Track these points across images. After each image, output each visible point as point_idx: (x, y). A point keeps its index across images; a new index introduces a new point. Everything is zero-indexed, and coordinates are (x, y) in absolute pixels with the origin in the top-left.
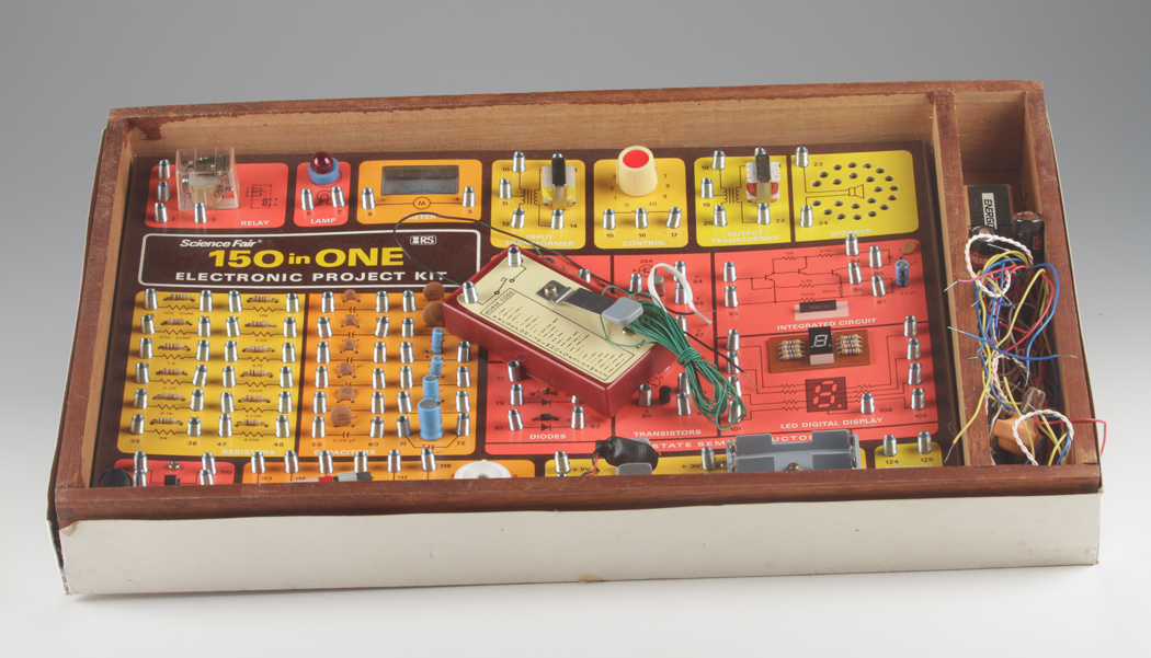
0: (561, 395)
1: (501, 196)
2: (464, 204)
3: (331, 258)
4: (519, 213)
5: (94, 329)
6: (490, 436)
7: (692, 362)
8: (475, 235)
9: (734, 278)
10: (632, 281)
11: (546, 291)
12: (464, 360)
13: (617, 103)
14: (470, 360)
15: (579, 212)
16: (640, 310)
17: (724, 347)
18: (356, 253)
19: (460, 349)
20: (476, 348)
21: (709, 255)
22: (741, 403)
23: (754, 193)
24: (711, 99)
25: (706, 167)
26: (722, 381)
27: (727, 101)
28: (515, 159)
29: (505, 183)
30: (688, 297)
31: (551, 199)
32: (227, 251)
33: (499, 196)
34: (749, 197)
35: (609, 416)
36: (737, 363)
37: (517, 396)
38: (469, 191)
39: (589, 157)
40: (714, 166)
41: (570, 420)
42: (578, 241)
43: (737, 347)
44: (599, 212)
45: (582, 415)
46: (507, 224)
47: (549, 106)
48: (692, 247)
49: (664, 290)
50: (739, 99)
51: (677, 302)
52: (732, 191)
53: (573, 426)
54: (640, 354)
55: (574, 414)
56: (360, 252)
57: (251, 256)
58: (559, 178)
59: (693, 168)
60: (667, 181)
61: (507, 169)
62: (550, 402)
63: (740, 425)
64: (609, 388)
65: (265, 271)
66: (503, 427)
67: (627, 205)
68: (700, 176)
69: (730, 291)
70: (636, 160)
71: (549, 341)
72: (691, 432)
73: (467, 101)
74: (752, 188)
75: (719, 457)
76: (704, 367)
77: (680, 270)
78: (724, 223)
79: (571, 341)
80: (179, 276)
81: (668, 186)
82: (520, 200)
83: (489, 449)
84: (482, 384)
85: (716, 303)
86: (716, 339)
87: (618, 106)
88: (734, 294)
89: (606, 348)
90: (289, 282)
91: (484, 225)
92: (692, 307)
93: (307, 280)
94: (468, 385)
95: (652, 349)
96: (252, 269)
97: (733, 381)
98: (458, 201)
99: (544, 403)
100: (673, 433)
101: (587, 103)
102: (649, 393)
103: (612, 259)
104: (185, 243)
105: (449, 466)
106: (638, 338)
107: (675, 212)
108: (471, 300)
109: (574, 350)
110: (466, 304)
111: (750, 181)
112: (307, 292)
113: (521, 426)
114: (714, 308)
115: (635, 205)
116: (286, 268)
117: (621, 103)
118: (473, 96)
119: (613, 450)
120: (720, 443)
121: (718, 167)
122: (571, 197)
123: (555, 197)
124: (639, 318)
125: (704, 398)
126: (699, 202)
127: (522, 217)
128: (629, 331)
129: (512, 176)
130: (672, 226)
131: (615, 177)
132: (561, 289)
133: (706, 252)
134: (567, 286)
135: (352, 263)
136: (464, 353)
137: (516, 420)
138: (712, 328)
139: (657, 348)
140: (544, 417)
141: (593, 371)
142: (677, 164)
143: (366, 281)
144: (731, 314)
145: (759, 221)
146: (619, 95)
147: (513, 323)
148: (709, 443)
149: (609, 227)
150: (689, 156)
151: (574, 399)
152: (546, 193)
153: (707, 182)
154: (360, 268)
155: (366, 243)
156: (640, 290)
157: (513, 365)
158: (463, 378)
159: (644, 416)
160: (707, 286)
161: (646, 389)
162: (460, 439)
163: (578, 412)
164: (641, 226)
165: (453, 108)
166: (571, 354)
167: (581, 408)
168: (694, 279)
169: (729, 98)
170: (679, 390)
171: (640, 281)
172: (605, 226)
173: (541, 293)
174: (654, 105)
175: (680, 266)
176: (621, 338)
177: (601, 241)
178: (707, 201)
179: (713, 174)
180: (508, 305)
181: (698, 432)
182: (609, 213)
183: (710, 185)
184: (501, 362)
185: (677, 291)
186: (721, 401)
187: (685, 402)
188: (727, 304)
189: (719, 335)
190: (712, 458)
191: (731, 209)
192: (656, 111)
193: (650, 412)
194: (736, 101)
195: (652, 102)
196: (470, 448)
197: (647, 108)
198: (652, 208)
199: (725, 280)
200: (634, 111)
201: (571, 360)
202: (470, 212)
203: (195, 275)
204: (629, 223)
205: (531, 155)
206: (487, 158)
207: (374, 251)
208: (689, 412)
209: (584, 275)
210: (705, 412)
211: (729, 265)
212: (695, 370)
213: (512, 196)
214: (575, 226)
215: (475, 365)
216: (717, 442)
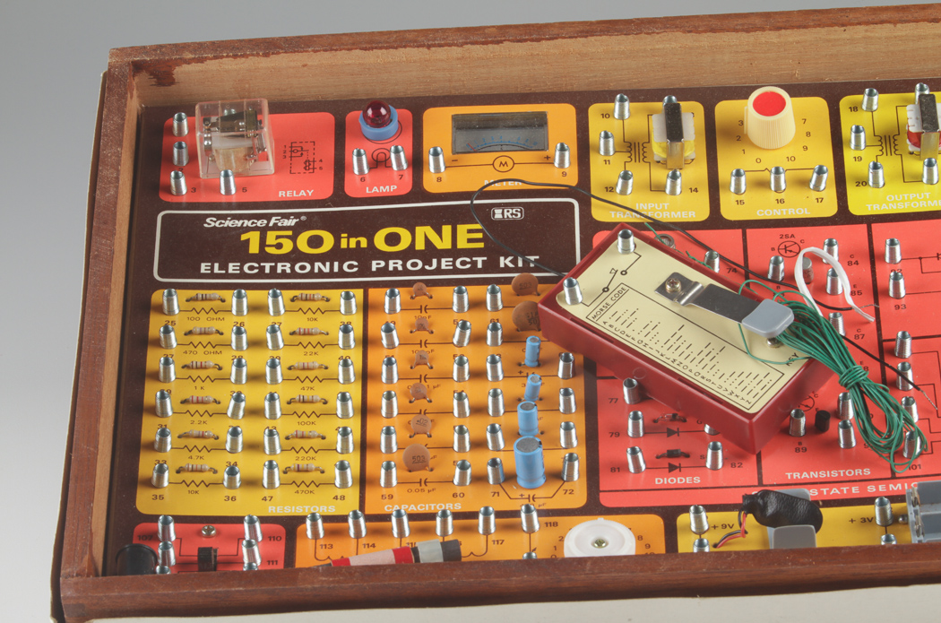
0: (691, 421)
1: (602, 153)
2: (556, 164)
3: (393, 239)
4: (626, 177)
5: (101, 353)
6: (606, 482)
7: (858, 384)
8: (571, 205)
9: (898, 258)
10: (771, 266)
11: (668, 287)
12: (566, 376)
13: (743, 30)
14: (575, 374)
15: (698, 172)
16: (790, 318)
17: (891, 352)
18: (424, 232)
19: (561, 364)
20: (580, 358)
21: (864, 227)
22: (920, 434)
23: (917, 144)
24: (860, 24)
25: (855, 108)
26: (897, 409)
27: (880, 26)
28: (617, 104)
29: (607, 136)
30: (844, 285)
31: (664, 156)
32: (263, 232)
33: (598, 151)
34: (911, 148)
35: (753, 452)
36: (910, 378)
37: (636, 427)
38: (563, 149)
39: (709, 97)
40: (864, 107)
41: (704, 457)
42: (700, 212)
43: (908, 353)
44: (725, 172)
45: (720, 452)
46: (611, 189)
47: (657, 36)
48: (844, 216)
49: (812, 277)
50: (895, 23)
51: (828, 291)
52: (888, 140)
53: (708, 465)
54: (790, 373)
55: (710, 452)
56: (429, 231)
57: (294, 238)
58: (674, 131)
59: (838, 109)
60: (807, 128)
61: (606, 115)
62: (678, 432)
63: (919, 461)
64: (754, 420)
65: (312, 259)
66: (620, 468)
67: (758, 161)
68: (848, 121)
69: (896, 278)
70: (770, 106)
71: (675, 356)
72: (858, 472)
73: (556, 31)
74: (916, 139)
75: (897, 506)
76: (873, 391)
77: (830, 252)
78: (881, 183)
79: (703, 355)
80: (204, 268)
81: (808, 134)
82: (625, 157)
83: (606, 500)
84: (590, 408)
85: (877, 293)
86: (881, 342)
87: (744, 34)
88: (902, 282)
89: (748, 365)
90: (342, 274)
91: (582, 191)
92: (850, 301)
93: (364, 270)
94: (574, 410)
95: (807, 366)
96: (294, 256)
97: (908, 404)
98: (548, 160)
99: (670, 433)
100: (834, 474)
101: (705, 31)
102: (803, 421)
103: (744, 235)
104: (211, 223)
105: (555, 524)
106: (787, 351)
107: (820, 171)
108: (574, 300)
109: (707, 368)
110: (567, 305)
111: (913, 130)
112: (366, 286)
113: (643, 467)
114: (876, 301)
115: (770, 161)
116: (336, 254)
117: (748, 31)
118: (563, 25)
119: (765, 507)
120: (896, 487)
121: (870, 109)
122: (689, 153)
123: (669, 151)
124: (789, 328)
125: (873, 428)
126: (849, 155)
127: (631, 181)
128: (775, 341)
129: (614, 126)
130: (817, 188)
131: (742, 123)
132: (688, 284)
133: (861, 223)
134: (694, 279)
135: (420, 246)
136: (566, 369)
137: (637, 461)
138: (874, 326)
139: (811, 362)
140: (672, 454)
141: (733, 397)
142: (819, 105)
143: (439, 271)
144: (898, 307)
145: (925, 180)
146: (745, 21)
147: (628, 331)
148: (882, 488)
149: (738, 191)
150: (833, 94)
151: (707, 428)
152: (658, 146)
153: (858, 131)
154: (431, 252)
155: (437, 219)
156: (781, 276)
157: (630, 385)
158: (567, 403)
159: (797, 450)
160: (865, 269)
161: (798, 415)
162: (566, 486)
163: (715, 448)
164: (778, 189)
165: (538, 40)
166: (704, 373)
167: (719, 444)
168: (849, 261)
169: (882, 22)
170: (839, 414)
171: (782, 266)
172: (732, 189)
173: (661, 290)
174: (789, 32)
175: (831, 245)
176: (766, 351)
177: (729, 211)
178: (857, 154)
179: (863, 118)
180: (620, 307)
181: (867, 472)
182: (738, 174)
183: (862, 135)
184: (613, 378)
185: (829, 279)
186: (895, 434)
187: (848, 434)
188: (891, 294)
189: (885, 337)
190: (889, 512)
191: (889, 164)
192: (791, 39)
193: (804, 445)
194: (891, 26)
195: (785, 28)
196: (579, 499)
197: (780, 36)
198: (790, 165)
199: (887, 260)
200: (763, 40)
201: (704, 381)
202: (564, 174)
203: (224, 266)
204: (763, 184)
205: (637, 95)
206: (582, 101)
207: (447, 229)
208: (854, 444)
209: (711, 262)
210: (876, 447)
211: (892, 243)
212: (862, 392)
213: (615, 152)
214: (696, 190)
215: (580, 383)
216: (891, 486)
